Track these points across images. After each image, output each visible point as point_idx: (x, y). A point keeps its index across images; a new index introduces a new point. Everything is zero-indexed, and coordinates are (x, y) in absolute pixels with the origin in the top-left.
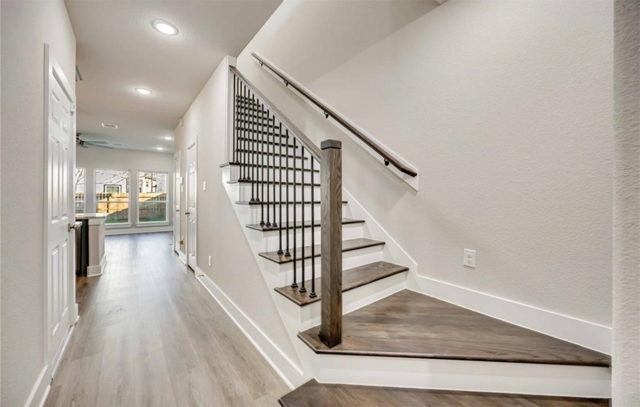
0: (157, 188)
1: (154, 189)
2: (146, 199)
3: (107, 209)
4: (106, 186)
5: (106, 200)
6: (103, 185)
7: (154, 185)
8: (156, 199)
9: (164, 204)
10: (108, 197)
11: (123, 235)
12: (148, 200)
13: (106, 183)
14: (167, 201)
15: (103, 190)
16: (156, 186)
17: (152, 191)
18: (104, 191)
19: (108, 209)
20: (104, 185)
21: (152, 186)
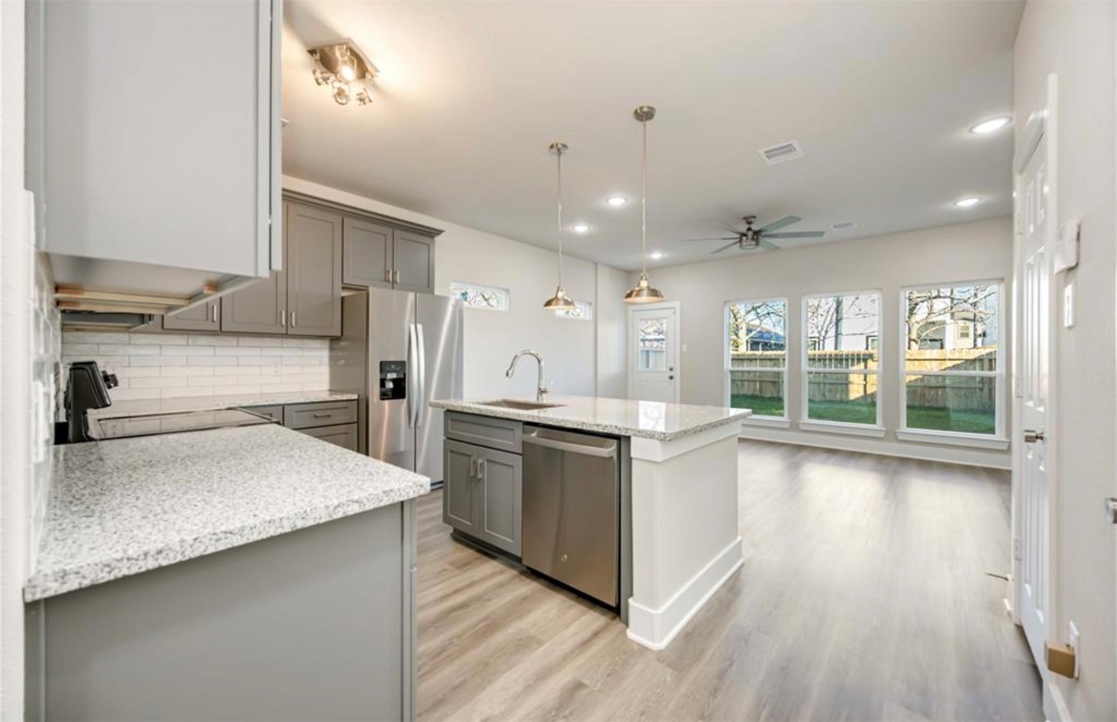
0: (987, 339)
1: (979, 340)
2: (950, 364)
3: (864, 383)
4: (870, 339)
5: (862, 365)
6: (864, 337)
7: (979, 332)
8: (978, 365)
9: (991, 380)
10: (865, 360)
11: (863, 455)
12: (955, 367)
13: (870, 333)
14: (999, 370)
15: (865, 346)
16: (984, 335)
17: (975, 345)
18: (867, 348)
19: (866, 382)
20: (867, 337)
21: (975, 334)
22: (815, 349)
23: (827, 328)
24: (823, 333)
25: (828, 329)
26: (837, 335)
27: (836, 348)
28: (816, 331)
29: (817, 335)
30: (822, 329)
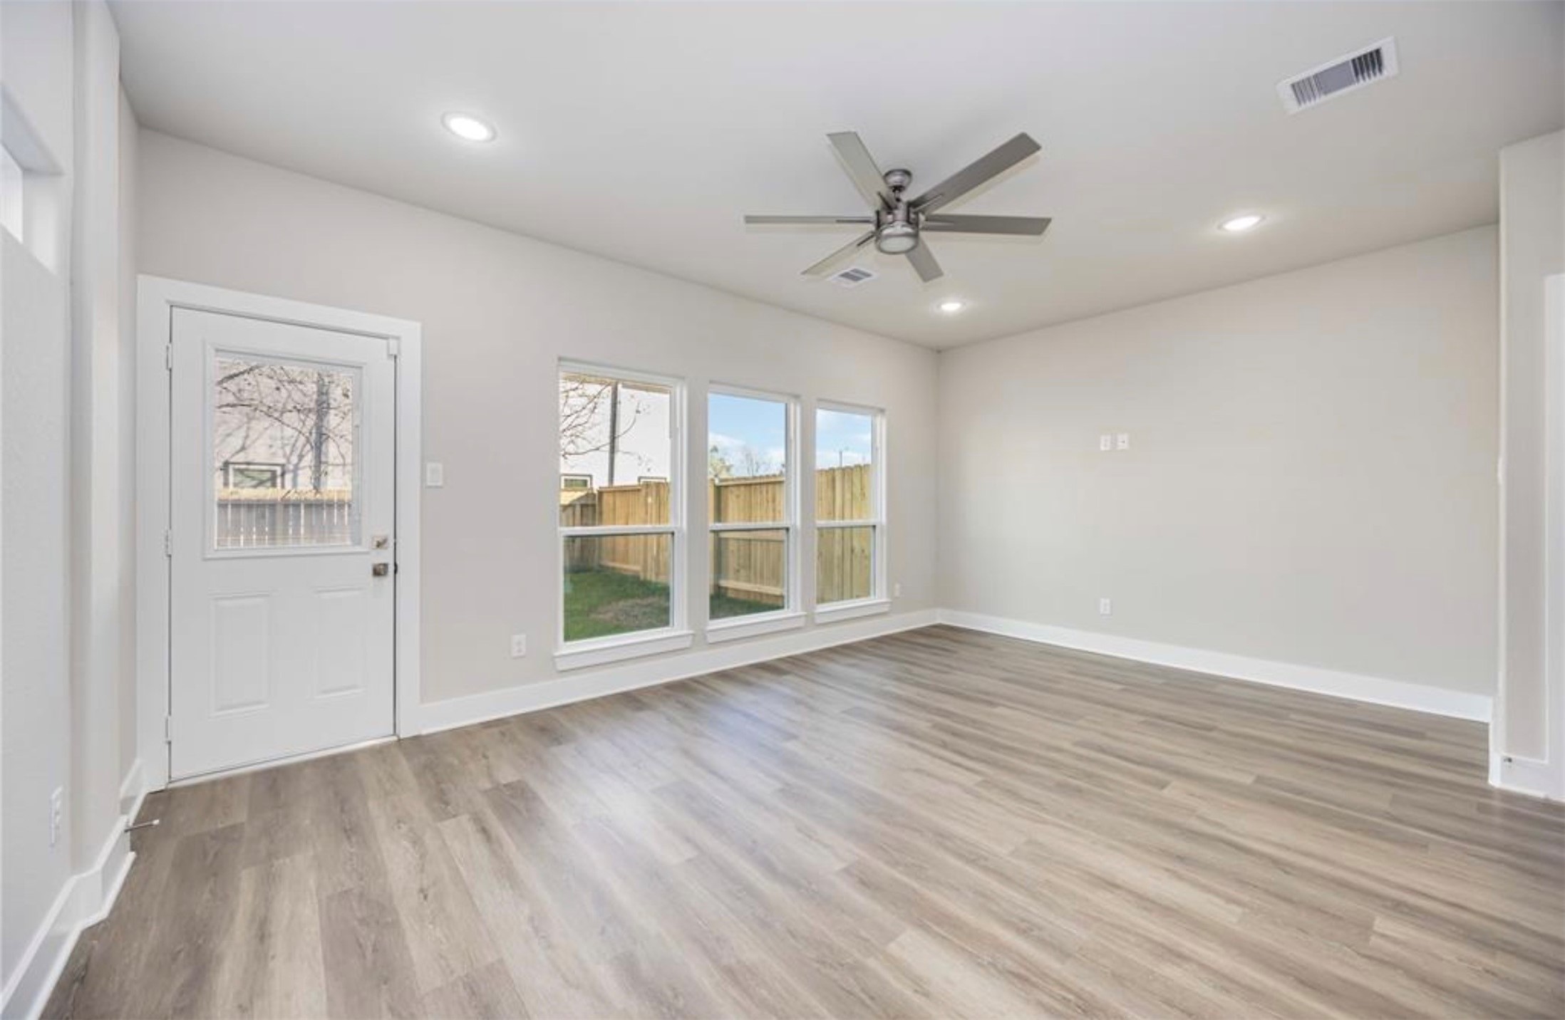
22: (274, 485)
23: (302, 450)
24: (294, 459)
25: (304, 453)
26: (319, 462)
27: (317, 488)
28: (280, 452)
29: (283, 461)
30: (292, 452)
